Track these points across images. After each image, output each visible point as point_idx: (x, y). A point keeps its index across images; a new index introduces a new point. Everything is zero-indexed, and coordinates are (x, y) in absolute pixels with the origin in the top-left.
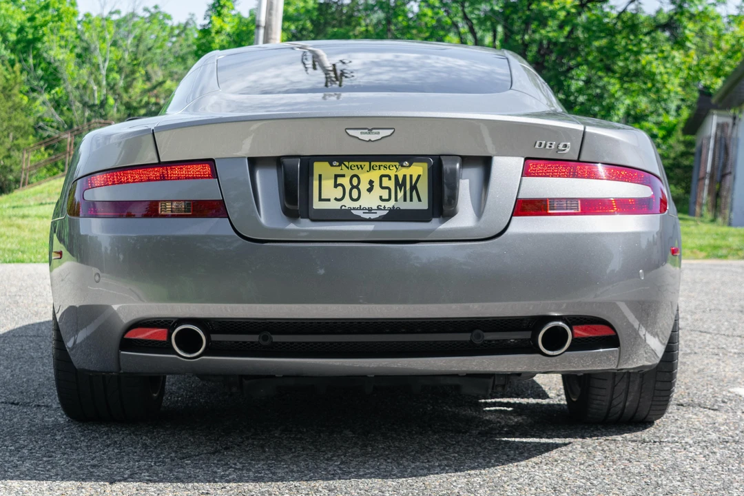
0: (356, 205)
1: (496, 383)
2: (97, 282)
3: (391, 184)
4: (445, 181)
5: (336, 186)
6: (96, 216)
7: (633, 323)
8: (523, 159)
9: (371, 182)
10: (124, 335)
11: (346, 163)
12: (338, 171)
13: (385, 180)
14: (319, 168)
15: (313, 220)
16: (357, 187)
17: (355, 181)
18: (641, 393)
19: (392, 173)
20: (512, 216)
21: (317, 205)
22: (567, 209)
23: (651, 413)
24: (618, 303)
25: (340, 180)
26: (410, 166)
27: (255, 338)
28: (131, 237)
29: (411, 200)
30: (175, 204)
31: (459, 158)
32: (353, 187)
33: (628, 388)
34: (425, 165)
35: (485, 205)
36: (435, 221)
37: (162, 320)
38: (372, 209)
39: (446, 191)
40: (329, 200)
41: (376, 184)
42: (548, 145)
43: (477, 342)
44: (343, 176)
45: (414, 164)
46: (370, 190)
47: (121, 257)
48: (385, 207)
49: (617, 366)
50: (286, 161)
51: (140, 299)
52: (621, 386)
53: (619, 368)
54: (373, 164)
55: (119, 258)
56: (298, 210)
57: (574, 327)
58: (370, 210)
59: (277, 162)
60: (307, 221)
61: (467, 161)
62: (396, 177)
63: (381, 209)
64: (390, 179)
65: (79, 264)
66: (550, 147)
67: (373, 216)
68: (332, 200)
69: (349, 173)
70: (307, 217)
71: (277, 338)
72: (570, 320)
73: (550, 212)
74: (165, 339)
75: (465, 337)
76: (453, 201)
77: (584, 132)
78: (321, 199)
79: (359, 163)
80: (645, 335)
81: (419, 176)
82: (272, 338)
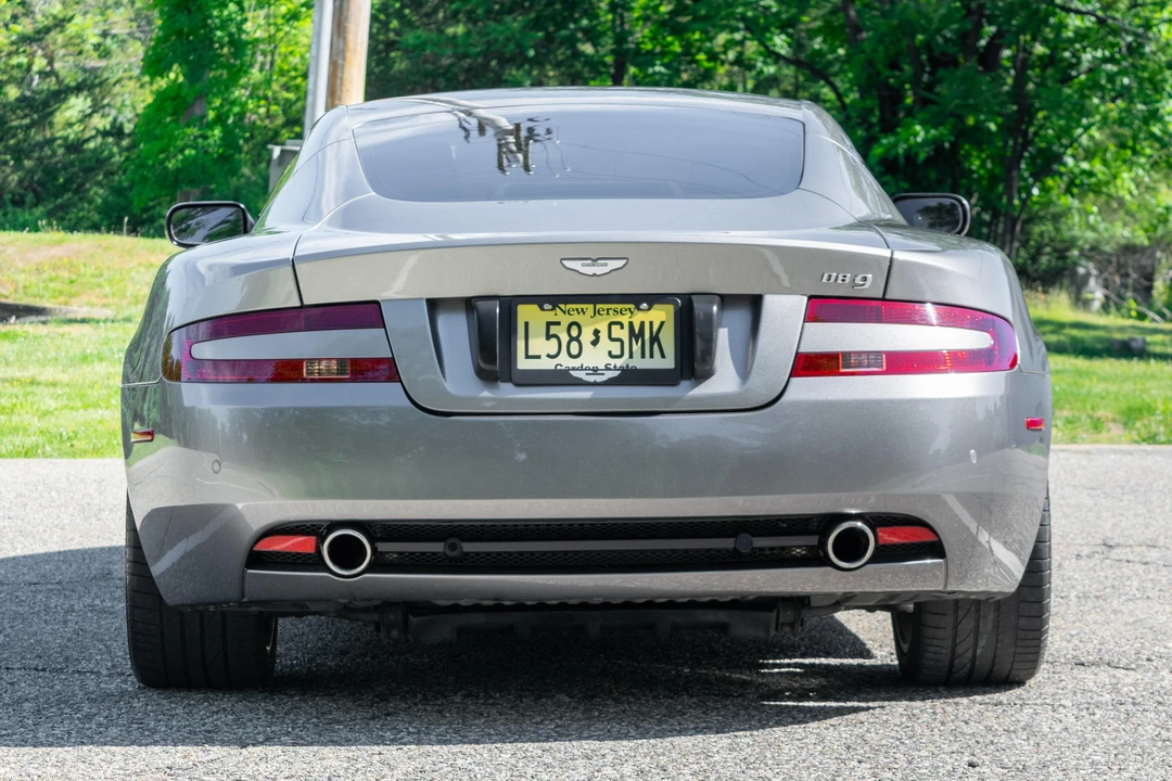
0: (576, 363)
1: (781, 620)
2: (216, 472)
3: (624, 334)
4: (697, 330)
5: (549, 337)
6: (204, 381)
7: (968, 525)
8: (806, 299)
9: (596, 332)
10: (253, 547)
11: (562, 306)
12: (550, 316)
13: (615, 328)
14: (525, 313)
15: (518, 385)
16: (577, 339)
17: (574, 332)
18: (997, 635)
19: (625, 320)
20: (791, 376)
21: (523, 364)
22: (868, 367)
23: (1017, 665)
24: (944, 495)
25: (553, 330)
26: (649, 309)
27: (438, 547)
28: (257, 410)
29: (652, 356)
30: (324, 363)
31: (718, 298)
32: (572, 339)
33: (978, 627)
34: (671, 308)
35: (753, 361)
36: (684, 384)
37: (308, 524)
38: (597, 369)
39: (699, 345)
40: (539, 357)
41: (604, 335)
42: (841, 277)
43: (745, 550)
44: (558, 323)
45: (655, 306)
46: (595, 343)
47: (245, 437)
48: (615, 366)
49: (946, 586)
50: (480, 304)
51: (274, 496)
52: (967, 624)
53: (949, 589)
54: (598, 306)
55: (241, 437)
56: (496, 372)
57: (878, 530)
58: (595, 371)
59: (468, 304)
60: (509, 386)
61: (726, 301)
62: (631, 324)
63: (610, 369)
64: (622, 327)
65: (182, 449)
66: (844, 280)
67: (599, 379)
68: (544, 357)
69: (566, 320)
70: (509, 380)
71: (468, 547)
72: (874, 520)
73: (842, 370)
74: (311, 550)
75: (727, 543)
76: (708, 358)
77: (891, 260)
78: (527, 356)
79: (579, 306)
80: (988, 542)
81: (662, 323)
82: (461, 547)
